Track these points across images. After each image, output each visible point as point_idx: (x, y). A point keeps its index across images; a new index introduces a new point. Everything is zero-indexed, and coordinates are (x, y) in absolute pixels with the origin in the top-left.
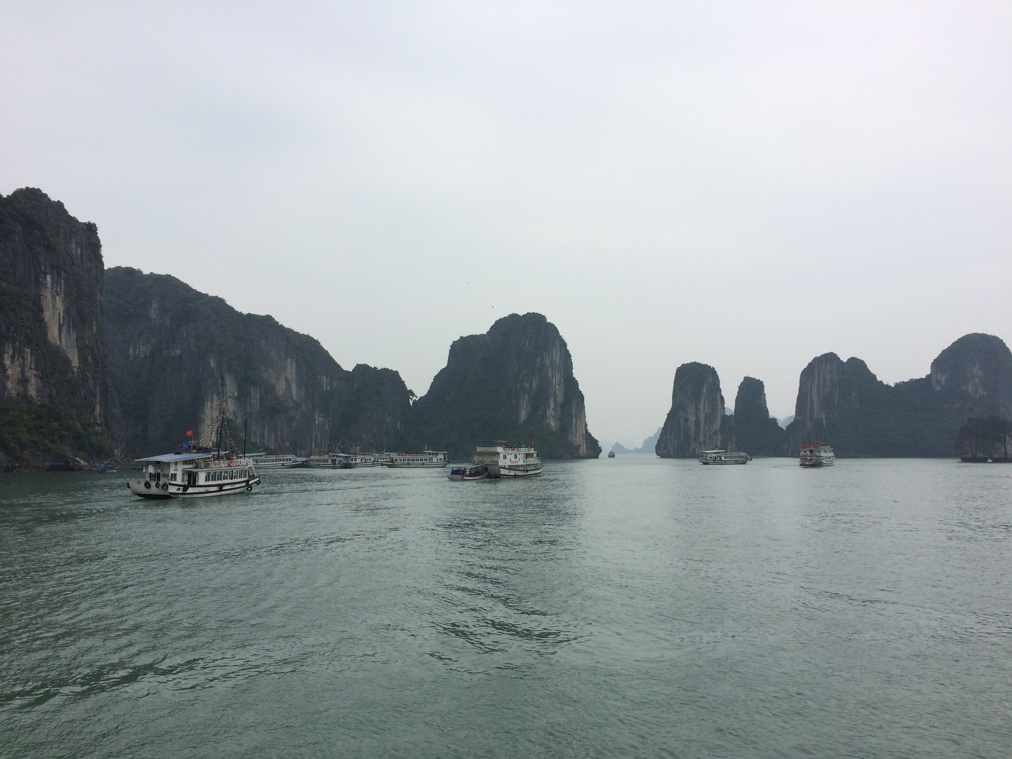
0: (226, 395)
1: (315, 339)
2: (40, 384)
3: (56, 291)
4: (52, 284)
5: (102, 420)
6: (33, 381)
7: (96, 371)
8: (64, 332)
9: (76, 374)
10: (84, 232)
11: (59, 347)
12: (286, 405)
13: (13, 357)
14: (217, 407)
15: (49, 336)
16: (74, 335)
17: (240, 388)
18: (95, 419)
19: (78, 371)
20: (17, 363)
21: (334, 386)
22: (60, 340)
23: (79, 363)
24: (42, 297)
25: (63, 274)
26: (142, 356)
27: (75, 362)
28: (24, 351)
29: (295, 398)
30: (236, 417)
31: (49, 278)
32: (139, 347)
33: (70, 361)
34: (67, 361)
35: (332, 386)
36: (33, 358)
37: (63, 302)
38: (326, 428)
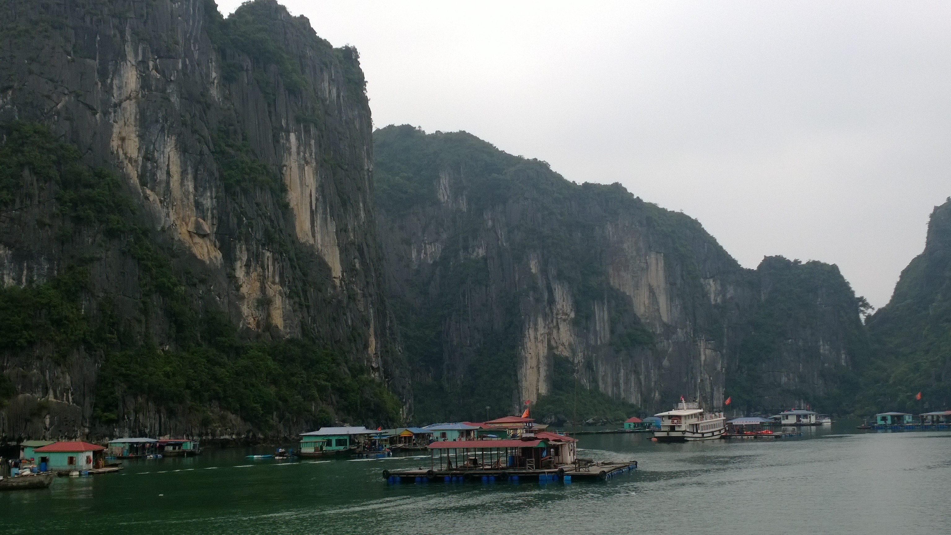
0: (557, 318)
1: (693, 217)
2: (288, 306)
3: (305, 159)
4: (298, 148)
5: (380, 363)
6: (278, 302)
7: (368, 283)
8: (318, 222)
9: (339, 289)
10: (340, 62)
11: (312, 246)
12: (651, 331)
13: (248, 265)
14: (544, 337)
15: (298, 229)
16: (332, 227)
17: (577, 306)
18: (369, 360)
19: (341, 283)
20: (254, 275)
21: (728, 296)
22: (314, 236)
23: (343, 272)
24: (285, 168)
25: (313, 130)
26: (430, 262)
27: (337, 270)
28: (263, 253)
29: (665, 319)
30: (574, 352)
31: (293, 137)
32: (425, 247)
33: (329, 269)
34: (325, 268)
35: (724, 296)
36: (277, 266)
37: (316, 173)
38: (719, 367)
